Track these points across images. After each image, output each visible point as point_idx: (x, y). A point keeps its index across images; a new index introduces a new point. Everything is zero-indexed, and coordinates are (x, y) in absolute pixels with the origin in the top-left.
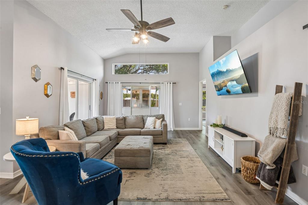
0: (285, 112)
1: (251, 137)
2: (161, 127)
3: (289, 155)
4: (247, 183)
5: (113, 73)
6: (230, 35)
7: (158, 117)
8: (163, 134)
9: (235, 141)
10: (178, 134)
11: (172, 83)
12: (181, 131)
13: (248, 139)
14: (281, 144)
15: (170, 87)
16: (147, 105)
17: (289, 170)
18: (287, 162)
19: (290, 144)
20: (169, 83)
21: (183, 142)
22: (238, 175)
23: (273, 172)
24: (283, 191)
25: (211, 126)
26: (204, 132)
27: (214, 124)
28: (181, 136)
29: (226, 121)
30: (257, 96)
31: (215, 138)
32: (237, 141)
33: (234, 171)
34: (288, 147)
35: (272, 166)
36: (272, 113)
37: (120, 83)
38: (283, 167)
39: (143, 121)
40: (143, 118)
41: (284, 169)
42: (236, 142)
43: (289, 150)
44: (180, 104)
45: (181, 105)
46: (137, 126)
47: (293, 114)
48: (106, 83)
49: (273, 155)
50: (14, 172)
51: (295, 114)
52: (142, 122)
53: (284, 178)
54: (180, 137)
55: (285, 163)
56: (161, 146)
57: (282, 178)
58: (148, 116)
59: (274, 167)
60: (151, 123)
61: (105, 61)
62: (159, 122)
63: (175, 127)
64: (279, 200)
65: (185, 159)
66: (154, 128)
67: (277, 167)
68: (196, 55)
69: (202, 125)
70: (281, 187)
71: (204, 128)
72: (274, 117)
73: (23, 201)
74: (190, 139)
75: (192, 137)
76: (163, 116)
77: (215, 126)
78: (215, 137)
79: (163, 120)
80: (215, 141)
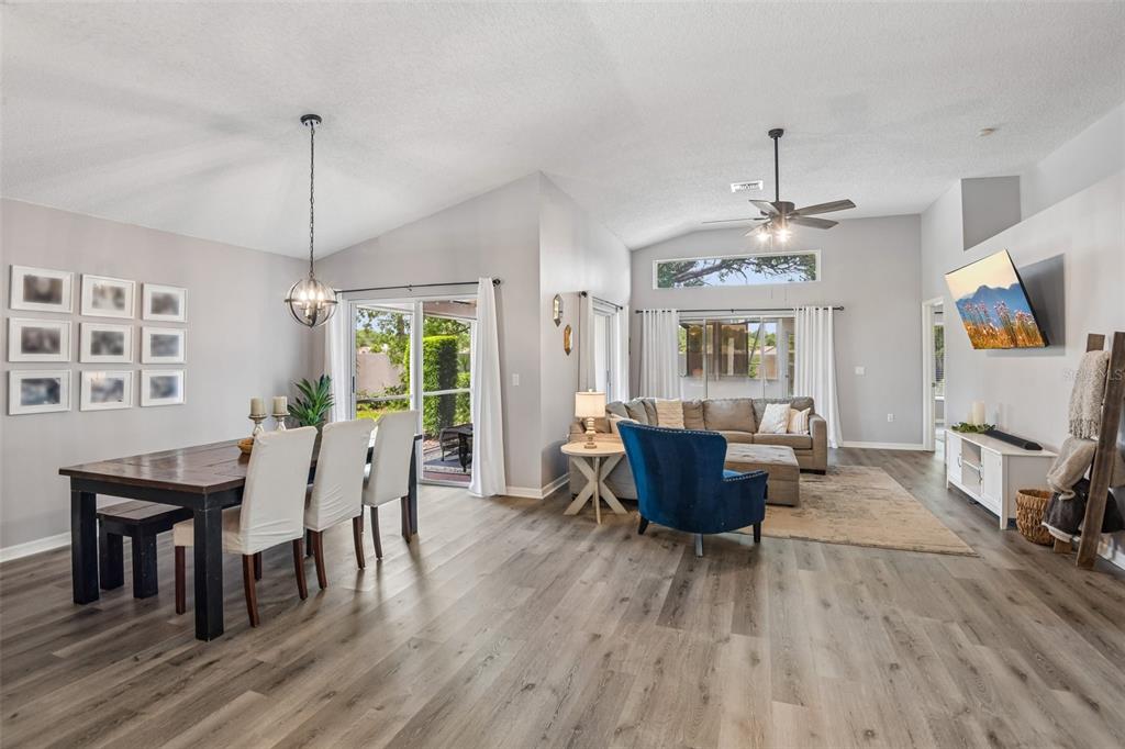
0: (1093, 389)
1: (1050, 449)
2: (809, 429)
3: (1102, 471)
4: (1029, 543)
5: (655, 286)
6: (1017, 173)
7: (798, 405)
8: (815, 447)
9: (1004, 455)
10: (853, 456)
11: (830, 308)
12: (864, 450)
13: (1044, 453)
14: (1085, 452)
15: (825, 320)
16: (723, 370)
17: (1105, 503)
18: (1099, 486)
19: (1104, 451)
20: (821, 310)
21: (873, 473)
22: (1013, 532)
23: (1071, 505)
24: (1091, 544)
25: (954, 428)
26: (939, 456)
27: (963, 425)
28: (865, 461)
29: (997, 417)
30: (1063, 354)
31: (963, 459)
32: (1009, 456)
33: (1003, 525)
34: (1101, 456)
35: (1070, 494)
36: (1074, 391)
37: (674, 311)
38: (1090, 495)
39: (754, 413)
40: (752, 406)
41: (1092, 500)
42: (1007, 457)
43: (1103, 464)
44: (859, 370)
45: (863, 373)
46: (737, 426)
47: (1109, 392)
48: (638, 312)
49: (1070, 471)
50: (543, 486)
51: (1113, 392)
52: (751, 418)
53: (1093, 515)
54: (861, 464)
55: (1095, 488)
56: (812, 477)
57: (1089, 517)
58: (767, 402)
59: (1072, 496)
60: (778, 419)
61: (634, 253)
62: (799, 418)
63: (844, 440)
64: (1084, 560)
65: (881, 501)
66: (788, 432)
67: (1078, 495)
68: (912, 224)
69: (934, 439)
70: (1087, 535)
71: (939, 446)
72: (1077, 395)
73: (599, 521)
74: (893, 469)
75: (900, 466)
76: (810, 403)
77: (968, 428)
78: (964, 455)
79: (812, 413)
80: (964, 467)
